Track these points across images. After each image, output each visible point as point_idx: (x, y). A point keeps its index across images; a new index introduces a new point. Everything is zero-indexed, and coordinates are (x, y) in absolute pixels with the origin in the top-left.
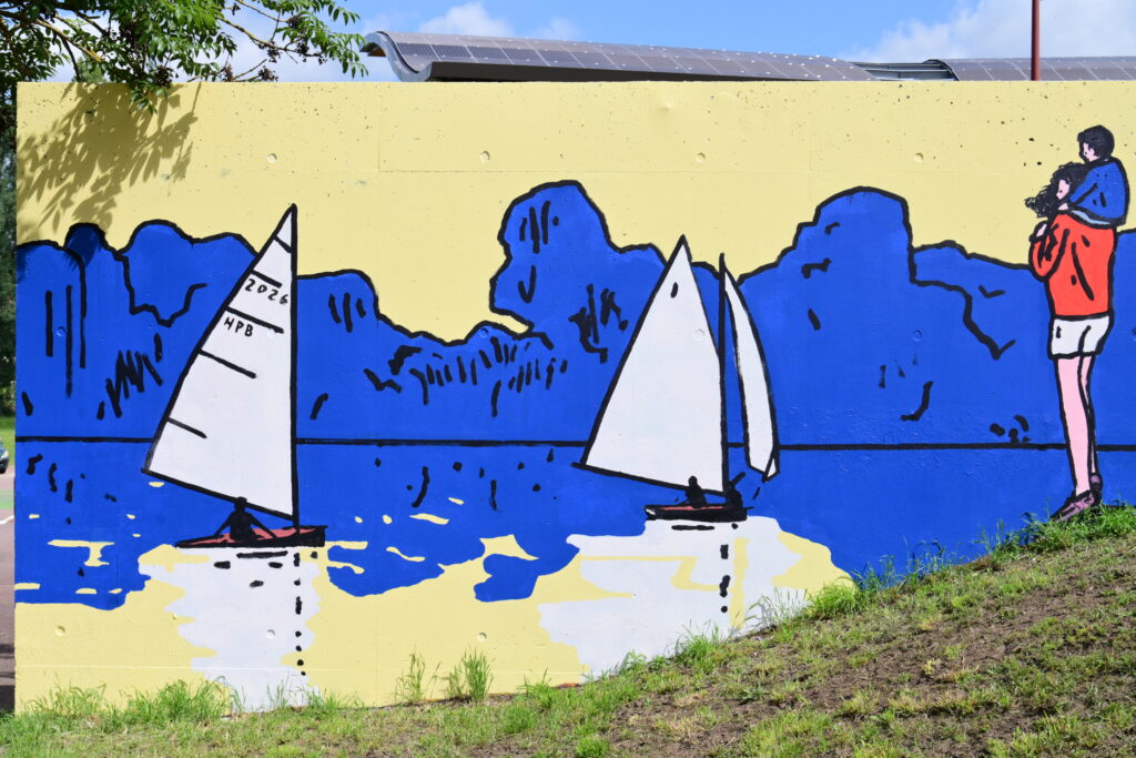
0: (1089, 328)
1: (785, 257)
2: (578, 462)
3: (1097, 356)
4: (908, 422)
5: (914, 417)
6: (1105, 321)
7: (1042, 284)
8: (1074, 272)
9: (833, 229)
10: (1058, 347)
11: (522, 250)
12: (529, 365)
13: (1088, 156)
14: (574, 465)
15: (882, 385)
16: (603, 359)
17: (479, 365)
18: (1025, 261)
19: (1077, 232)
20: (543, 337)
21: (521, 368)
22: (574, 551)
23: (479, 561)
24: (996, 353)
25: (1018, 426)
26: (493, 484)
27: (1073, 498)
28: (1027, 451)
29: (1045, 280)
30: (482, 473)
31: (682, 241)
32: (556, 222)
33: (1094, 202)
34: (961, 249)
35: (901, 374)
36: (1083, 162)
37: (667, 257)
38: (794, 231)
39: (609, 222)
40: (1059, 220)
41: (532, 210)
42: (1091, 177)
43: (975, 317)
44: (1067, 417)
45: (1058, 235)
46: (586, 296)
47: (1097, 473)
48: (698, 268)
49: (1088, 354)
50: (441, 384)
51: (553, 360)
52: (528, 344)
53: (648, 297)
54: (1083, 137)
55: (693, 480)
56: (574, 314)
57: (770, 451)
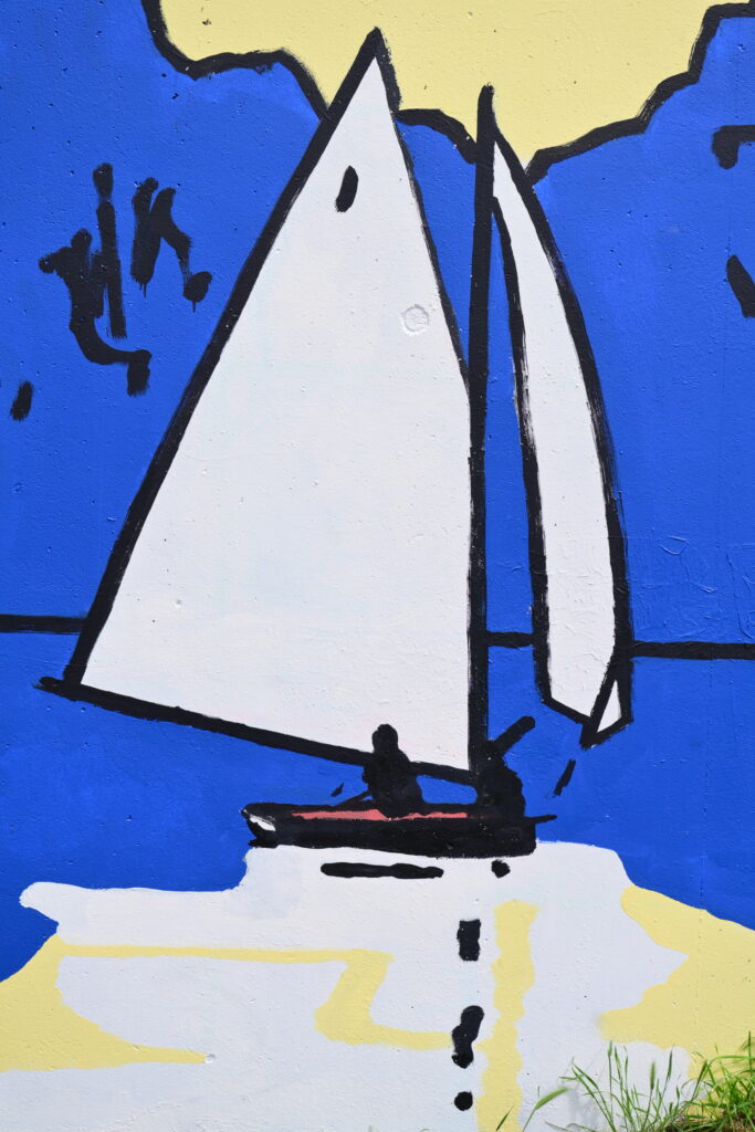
1: (667, 105)
2: (59, 676)
14: (48, 684)
16: (138, 381)
22: (41, 928)
31: (374, 47)
37: (329, 91)
38: (694, 30)
46: (93, 201)
48: (419, 129)
53: (270, 205)
55: (386, 736)
56: (55, 248)
57: (607, 660)
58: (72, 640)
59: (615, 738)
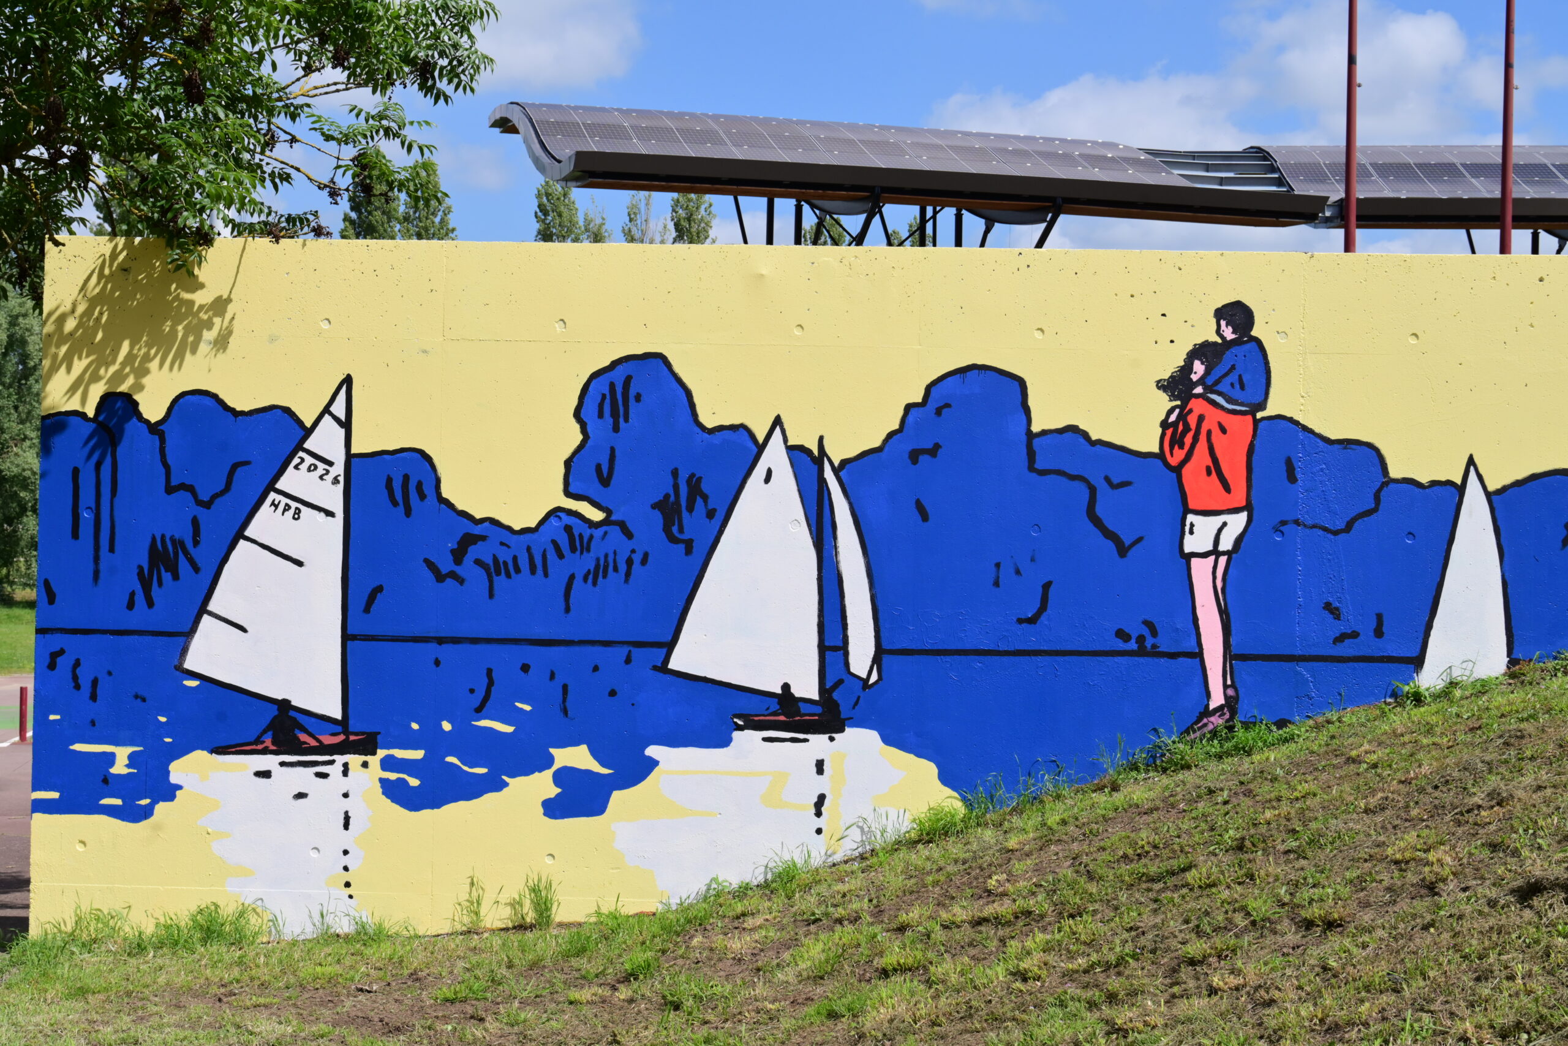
0: (1225, 524)
1: (890, 441)
2: (659, 664)
3: (1234, 556)
4: (1024, 625)
5: (1032, 621)
6: (1243, 517)
7: (1174, 475)
8: (1209, 462)
9: (945, 411)
10: (1191, 544)
11: (600, 428)
12: (606, 556)
13: (1225, 334)
14: (655, 668)
15: (996, 584)
16: (689, 551)
17: (551, 555)
18: (1155, 449)
19: (1213, 417)
20: (622, 525)
21: (598, 560)
22: (653, 763)
23: (548, 774)
24: (1123, 550)
25: (1146, 632)
26: (565, 688)
27: (1206, 713)
28: (1156, 660)
29: (1177, 470)
30: (552, 676)
31: (778, 421)
32: (638, 398)
33: (1232, 385)
34: (1085, 435)
35: (1018, 572)
36: (1219, 341)
37: (761, 439)
38: (901, 413)
39: (696, 400)
40: (1193, 404)
41: (612, 386)
42: (1229, 358)
43: (1099, 510)
44: (1200, 622)
45: (1192, 420)
46: (671, 481)
47: (1233, 686)
48: (795, 452)
49: (1224, 553)
50: (508, 576)
51: (633, 551)
52: (606, 533)
53: (739, 482)
54: (1221, 313)
55: (786, 687)
56: (656, 500)
57: (872, 656)
58: (664, 651)
59: (875, 687)
